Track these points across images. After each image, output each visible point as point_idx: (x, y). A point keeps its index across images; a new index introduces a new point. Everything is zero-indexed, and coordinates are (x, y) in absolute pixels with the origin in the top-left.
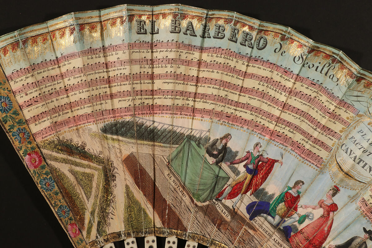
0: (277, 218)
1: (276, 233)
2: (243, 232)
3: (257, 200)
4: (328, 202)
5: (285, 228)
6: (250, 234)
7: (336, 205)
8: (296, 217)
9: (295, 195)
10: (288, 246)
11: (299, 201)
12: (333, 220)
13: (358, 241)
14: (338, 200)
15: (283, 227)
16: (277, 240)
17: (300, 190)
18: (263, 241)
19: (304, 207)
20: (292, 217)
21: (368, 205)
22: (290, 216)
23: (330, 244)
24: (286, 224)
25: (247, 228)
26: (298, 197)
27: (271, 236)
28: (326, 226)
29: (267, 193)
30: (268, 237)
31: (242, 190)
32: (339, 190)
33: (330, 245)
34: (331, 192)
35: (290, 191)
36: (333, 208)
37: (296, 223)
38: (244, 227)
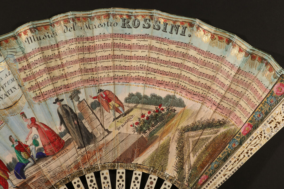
0: (30, 160)
1: (39, 164)
2: (32, 186)
3: (14, 171)
4: (30, 122)
5: (37, 156)
6: (35, 181)
7: (32, 118)
8: (32, 147)
9: (17, 144)
10: (51, 157)
11: (22, 143)
12: (41, 123)
13: (60, 110)
14: (30, 115)
15: (36, 158)
16: (44, 164)
17: (15, 140)
18: (42, 174)
19: (27, 140)
20: (31, 150)
21: (40, 95)
22: (30, 151)
23: (58, 129)
24: (35, 155)
25: (30, 182)
26: (19, 142)
27: (40, 168)
28: (43, 129)
29: (10, 163)
30: (40, 170)
31: (5, 179)
32: (23, 112)
33: (59, 129)
34: (24, 118)
35: (15, 146)
36: (33, 120)
37: (37, 148)
38: (29, 184)
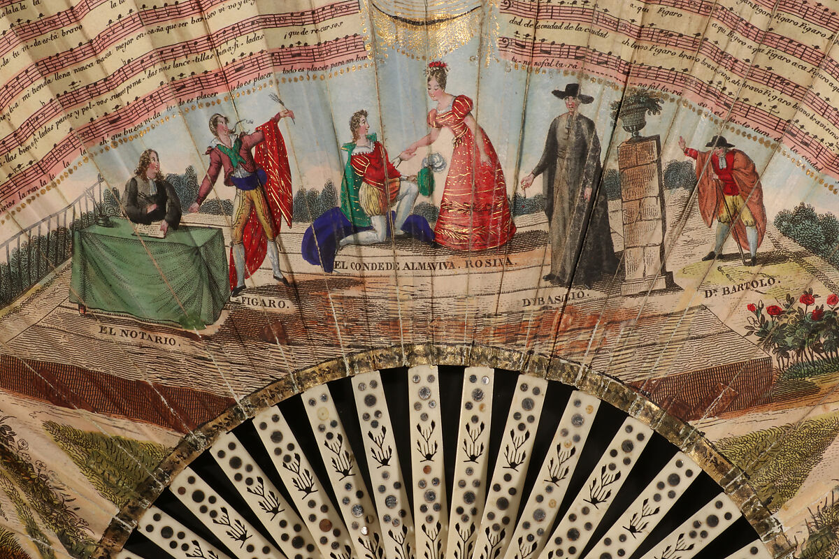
0: (378, 222)
1: (398, 252)
2: (337, 306)
3: (308, 225)
4: (445, 106)
5: (407, 225)
6: (354, 297)
7: (462, 98)
8: (408, 188)
9: (370, 149)
10: (444, 255)
11: (386, 154)
12: (482, 130)
13: (563, 125)
14: (457, 84)
15: (402, 229)
16: (413, 264)
17: (370, 132)
18: (389, 287)
19: (405, 156)
20: (400, 194)
21: (524, 44)
22: (395, 196)
23: (520, 180)
24: (401, 218)
25: (338, 293)
26: (378, 145)
27: (395, 266)
28: (478, 152)
29: (313, 194)
30: (392, 272)
31: (264, 232)
32: (444, 65)
33: (522, 182)
34: (434, 82)
35: (356, 151)
36: (462, 106)
37: (422, 199)
38: (330, 295)
